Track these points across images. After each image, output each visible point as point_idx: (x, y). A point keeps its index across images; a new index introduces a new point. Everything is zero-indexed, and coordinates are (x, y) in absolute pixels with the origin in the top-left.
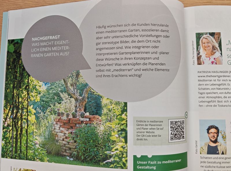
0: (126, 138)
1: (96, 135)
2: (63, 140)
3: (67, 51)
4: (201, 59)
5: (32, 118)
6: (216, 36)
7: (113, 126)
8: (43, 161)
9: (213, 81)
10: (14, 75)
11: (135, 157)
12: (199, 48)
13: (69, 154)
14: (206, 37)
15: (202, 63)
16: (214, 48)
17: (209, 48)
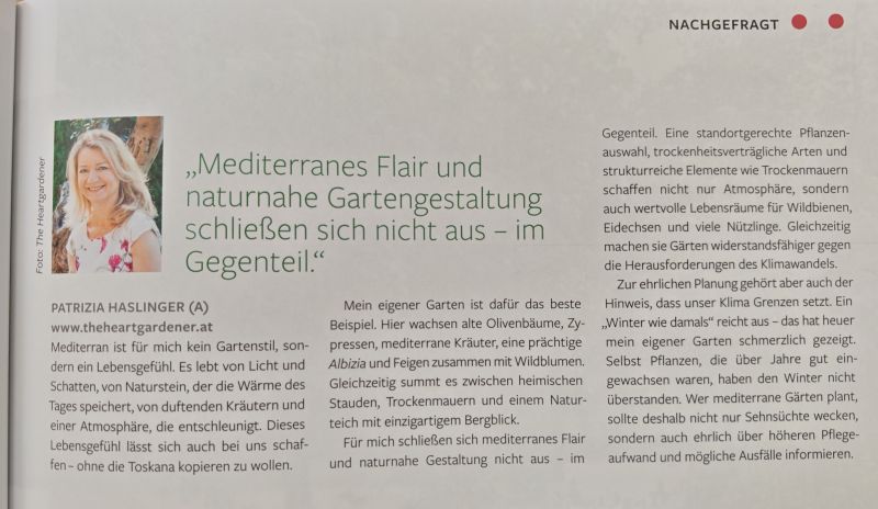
4: (68, 247)
6: (139, 135)
14: (93, 142)
15: (71, 266)
16: (125, 193)
17: (103, 194)
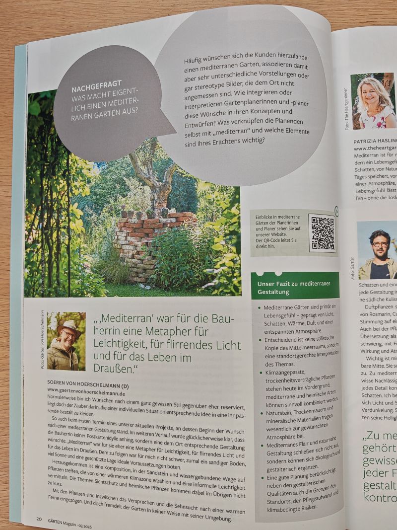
0: (238, 246)
1: (188, 244)
2: (133, 257)
3: (134, 105)
4: (360, 120)
5: (77, 225)
6: (385, 80)
7: (217, 228)
8: (99, 296)
9: (380, 155)
10: (41, 154)
11: (254, 275)
12: (356, 101)
13: (143, 280)
14: (368, 82)
15: (362, 127)
16: (382, 100)
17: (373, 100)
